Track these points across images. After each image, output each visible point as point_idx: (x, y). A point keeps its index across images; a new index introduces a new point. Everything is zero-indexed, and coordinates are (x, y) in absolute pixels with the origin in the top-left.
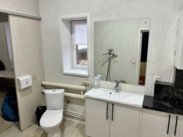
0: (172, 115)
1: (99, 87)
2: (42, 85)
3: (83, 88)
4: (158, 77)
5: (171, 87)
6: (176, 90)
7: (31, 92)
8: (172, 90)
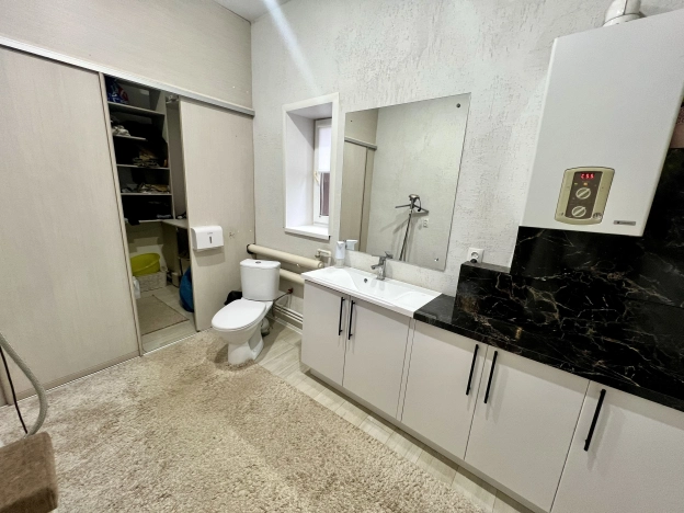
0: (483, 346)
1: (346, 264)
2: (249, 252)
3: (316, 263)
4: (478, 250)
5: (503, 276)
6: (514, 284)
7: (223, 260)
8: (501, 286)
